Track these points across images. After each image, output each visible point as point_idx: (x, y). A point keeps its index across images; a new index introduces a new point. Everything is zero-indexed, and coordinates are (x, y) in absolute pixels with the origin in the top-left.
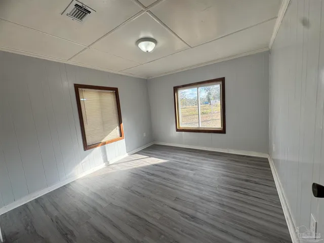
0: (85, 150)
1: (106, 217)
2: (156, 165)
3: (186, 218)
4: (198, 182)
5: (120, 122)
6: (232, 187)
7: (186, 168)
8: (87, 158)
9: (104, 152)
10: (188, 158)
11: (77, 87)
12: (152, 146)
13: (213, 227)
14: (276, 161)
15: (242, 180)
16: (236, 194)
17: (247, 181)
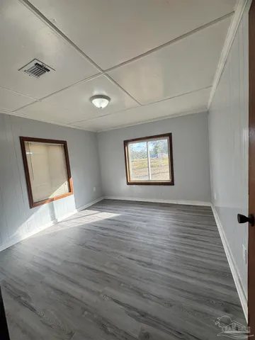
0: (31, 208)
1: (62, 275)
2: (109, 219)
3: (143, 265)
4: (151, 232)
5: (69, 176)
6: (181, 234)
7: (138, 220)
8: (33, 216)
9: (52, 209)
10: (139, 211)
11: (23, 140)
12: (103, 200)
13: (168, 270)
14: (217, 209)
15: (191, 227)
16: (186, 240)
17: (194, 227)
